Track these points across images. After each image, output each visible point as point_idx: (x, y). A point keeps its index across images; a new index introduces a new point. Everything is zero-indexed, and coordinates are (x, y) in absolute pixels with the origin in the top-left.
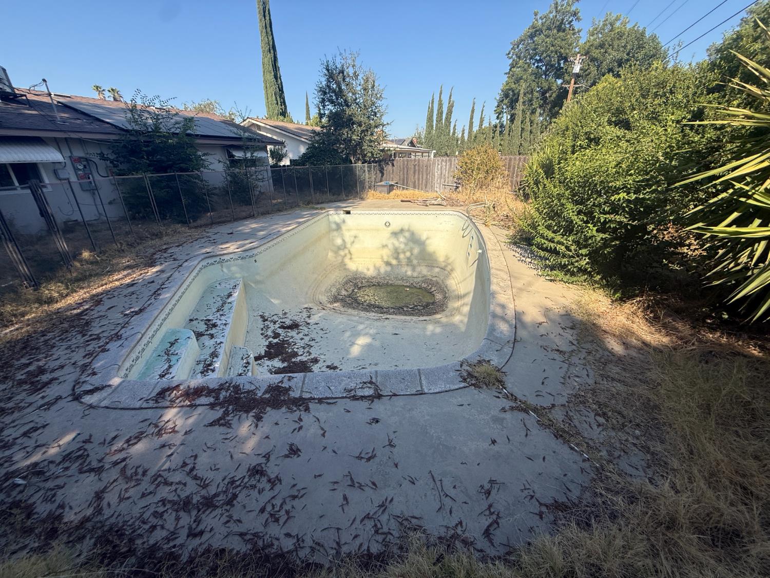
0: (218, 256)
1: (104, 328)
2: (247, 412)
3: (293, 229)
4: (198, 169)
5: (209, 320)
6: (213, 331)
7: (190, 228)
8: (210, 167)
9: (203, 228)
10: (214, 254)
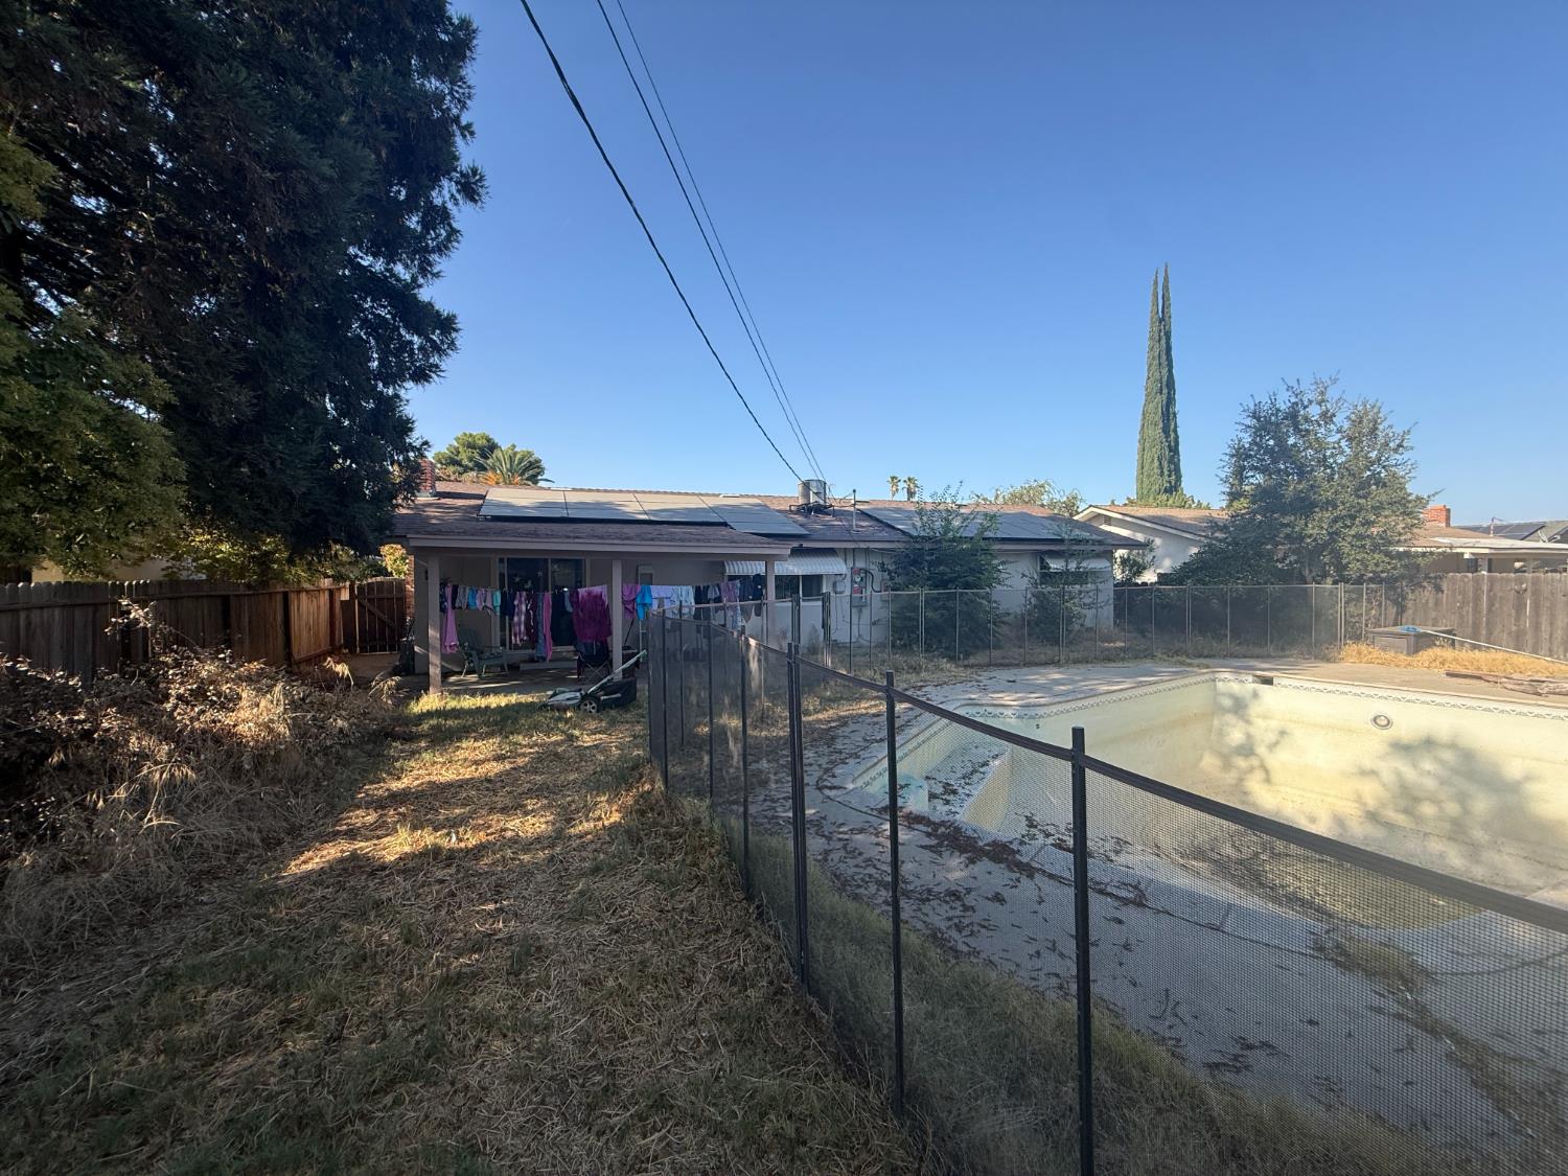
0: (982, 705)
1: (845, 746)
2: (962, 853)
3: (1121, 690)
4: (990, 586)
5: (948, 784)
6: (951, 797)
7: (957, 666)
8: (1006, 582)
9: (974, 670)
10: (980, 702)
